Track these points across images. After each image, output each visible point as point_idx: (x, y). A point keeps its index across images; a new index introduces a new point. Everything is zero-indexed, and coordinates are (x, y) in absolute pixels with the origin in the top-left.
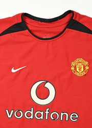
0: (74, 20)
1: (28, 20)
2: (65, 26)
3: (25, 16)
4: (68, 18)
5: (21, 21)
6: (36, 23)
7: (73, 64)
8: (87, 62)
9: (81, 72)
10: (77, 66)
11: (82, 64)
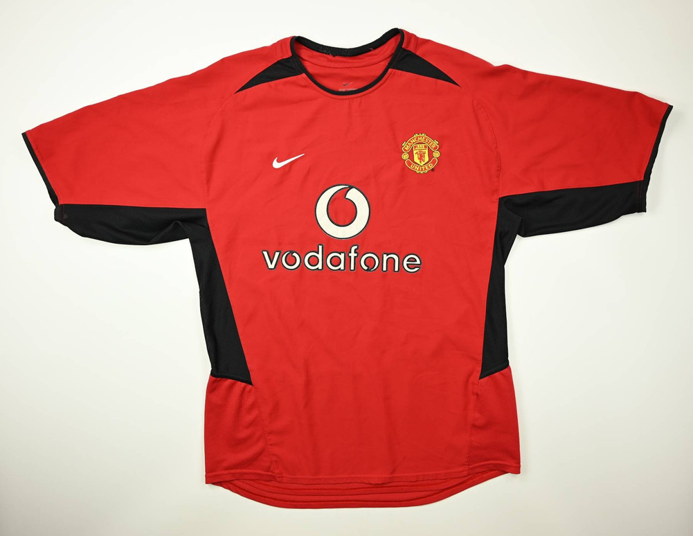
0: (405, 50)
1: (305, 53)
2: (384, 64)
3: (299, 42)
4: (390, 46)
5: (290, 55)
6: (322, 59)
7: (406, 146)
8: (436, 143)
9: (423, 163)
10: (415, 152)
11: (425, 147)
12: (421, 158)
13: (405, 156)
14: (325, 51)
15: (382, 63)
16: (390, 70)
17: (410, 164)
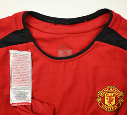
8: (122, 94)
9: (110, 105)
10: (106, 98)
11: (114, 95)
12: (109, 102)
13: (99, 100)
14: (49, 21)
15: (92, 32)
16: (96, 42)
17: (101, 105)
